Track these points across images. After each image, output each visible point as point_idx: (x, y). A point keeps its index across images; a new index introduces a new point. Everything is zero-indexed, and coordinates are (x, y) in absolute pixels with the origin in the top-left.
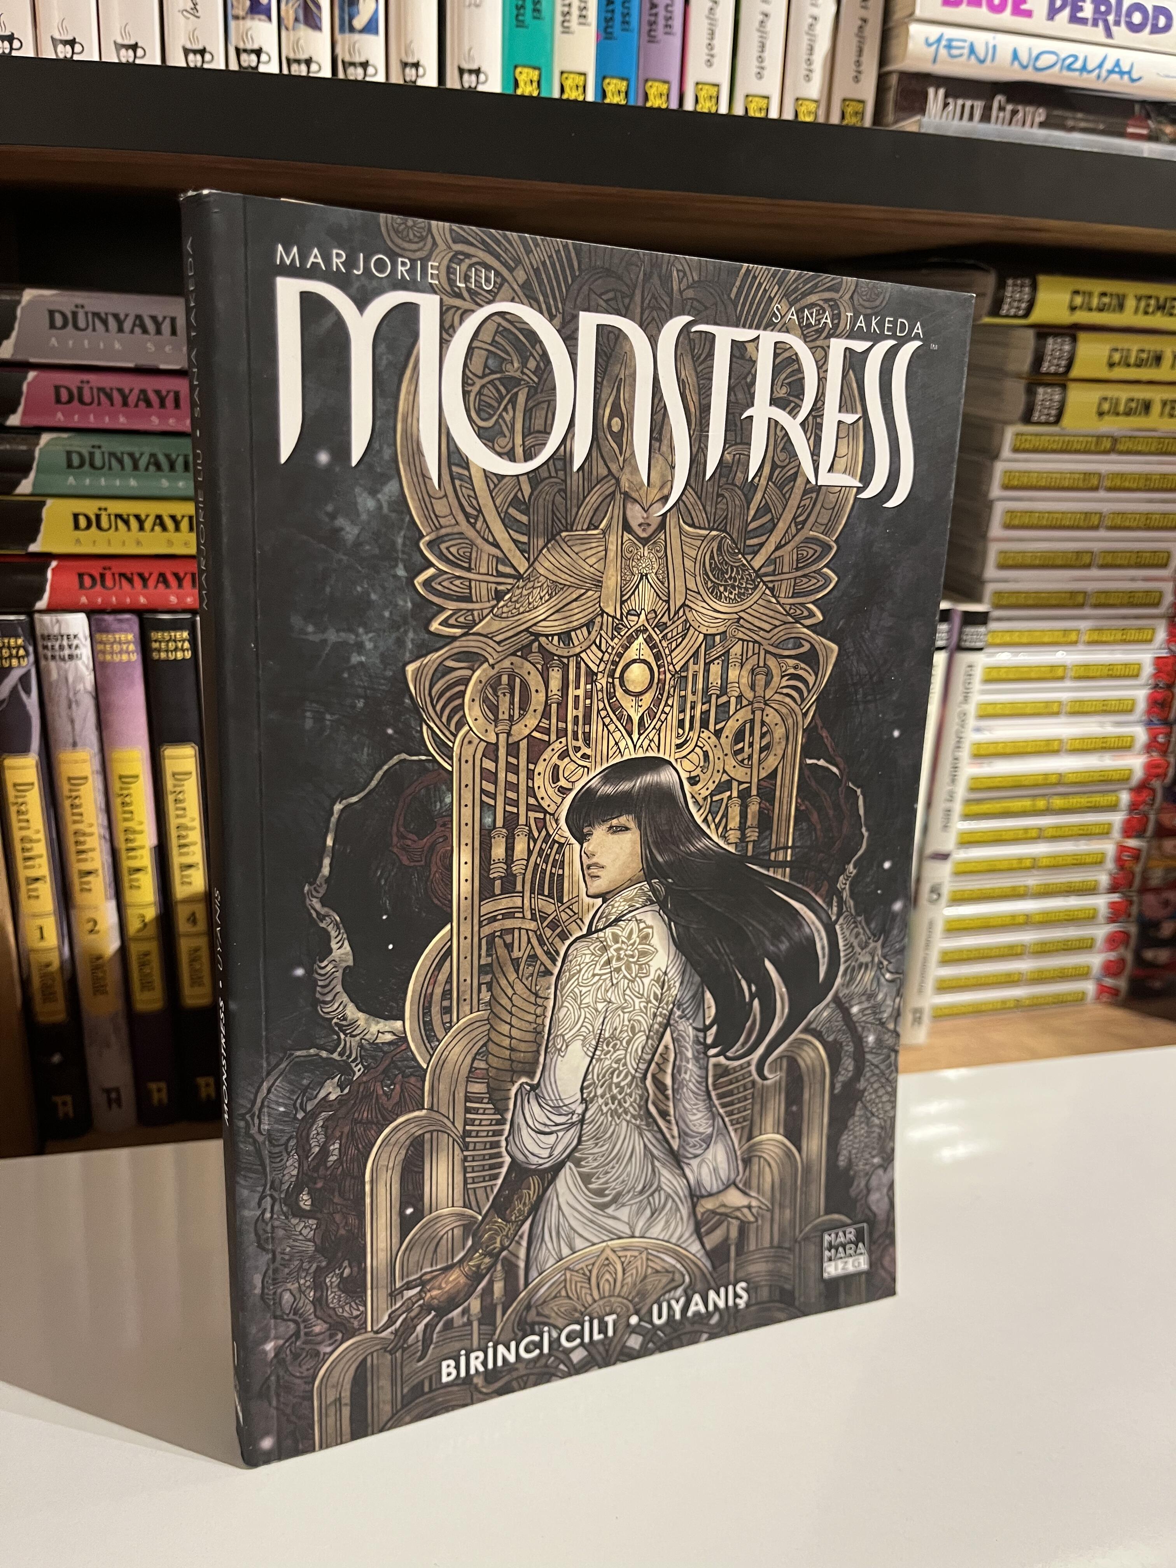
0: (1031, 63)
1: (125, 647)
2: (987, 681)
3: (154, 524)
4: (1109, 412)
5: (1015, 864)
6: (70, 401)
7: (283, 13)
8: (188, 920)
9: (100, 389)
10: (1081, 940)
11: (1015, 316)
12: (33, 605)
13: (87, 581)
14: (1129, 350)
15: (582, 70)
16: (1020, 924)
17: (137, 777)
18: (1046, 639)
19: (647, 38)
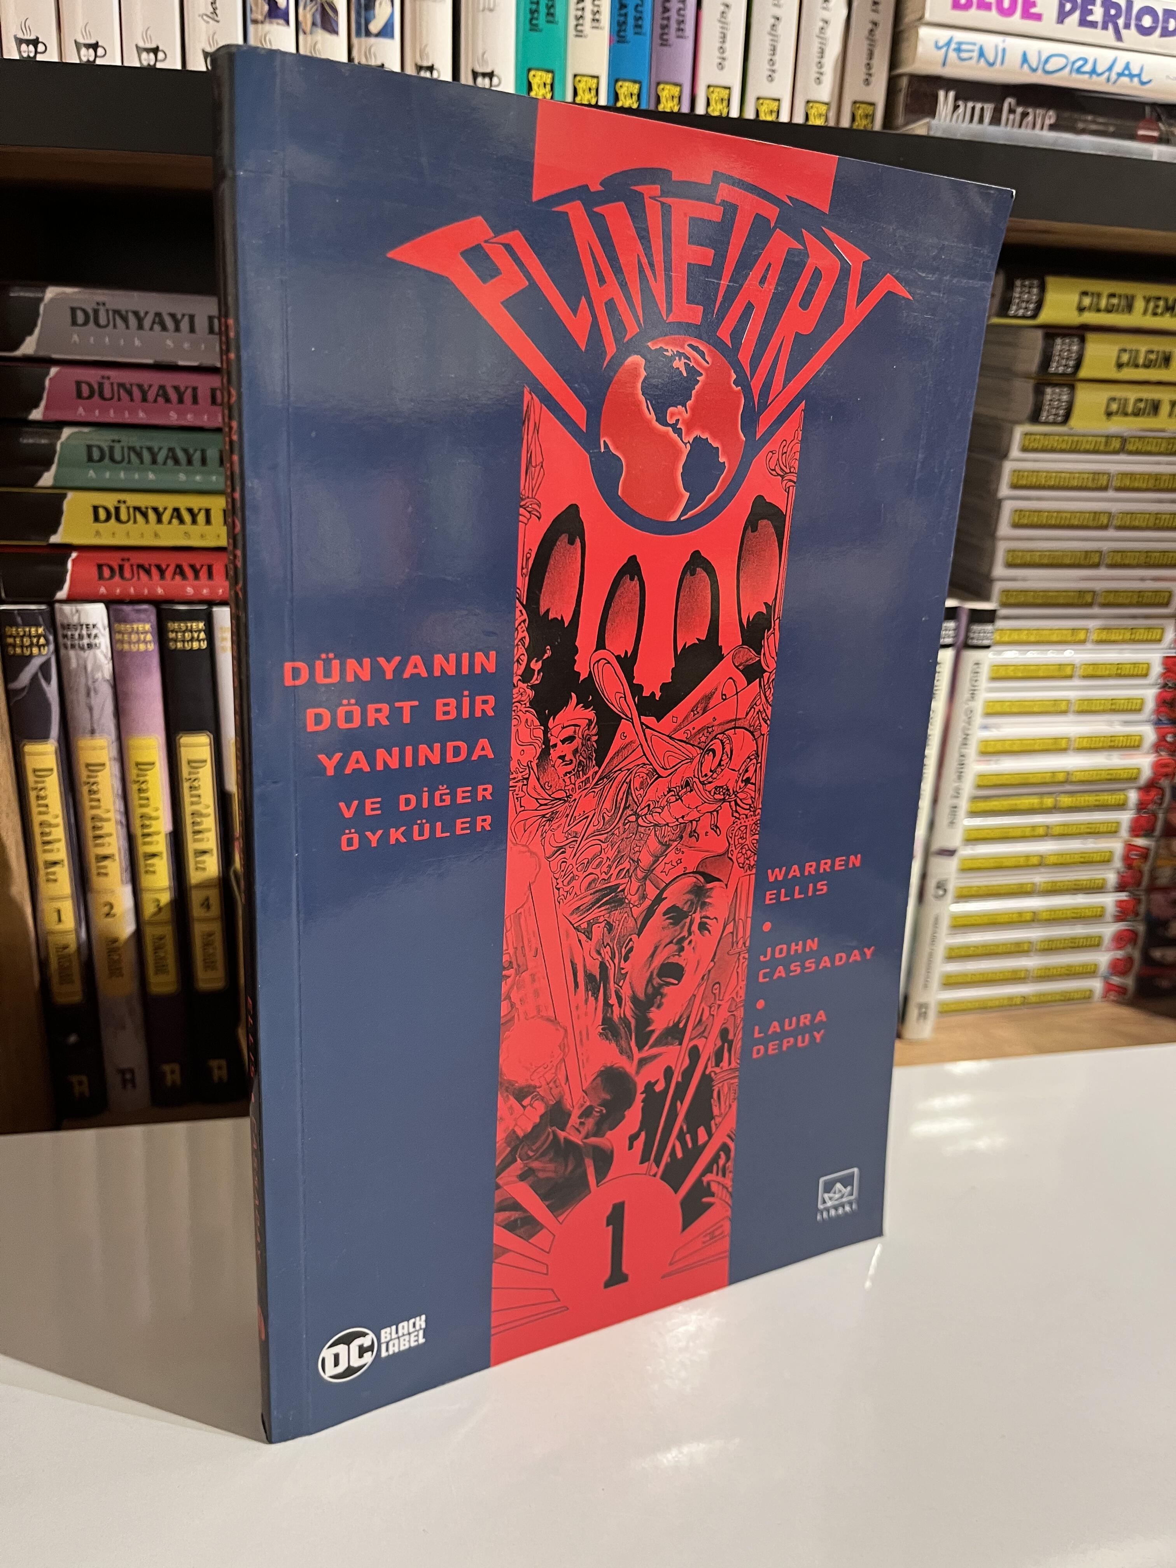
0: (1041, 66)
1: (142, 636)
2: (994, 679)
3: (172, 517)
4: (1117, 413)
5: (1022, 861)
6: (91, 396)
7: (301, 18)
8: (202, 905)
9: (121, 385)
10: (1087, 938)
11: (1024, 317)
12: (54, 594)
13: (107, 572)
14: (1137, 351)
15: (596, 74)
16: (1026, 922)
17: (153, 764)
18: (1054, 638)
19: (660, 42)
